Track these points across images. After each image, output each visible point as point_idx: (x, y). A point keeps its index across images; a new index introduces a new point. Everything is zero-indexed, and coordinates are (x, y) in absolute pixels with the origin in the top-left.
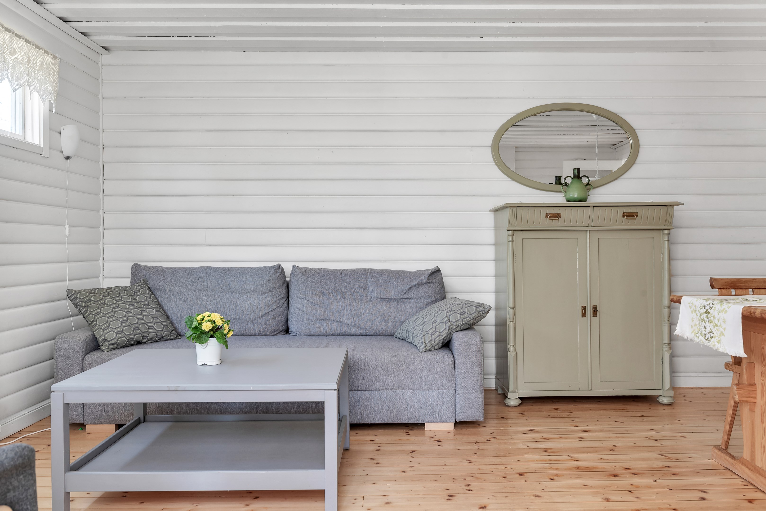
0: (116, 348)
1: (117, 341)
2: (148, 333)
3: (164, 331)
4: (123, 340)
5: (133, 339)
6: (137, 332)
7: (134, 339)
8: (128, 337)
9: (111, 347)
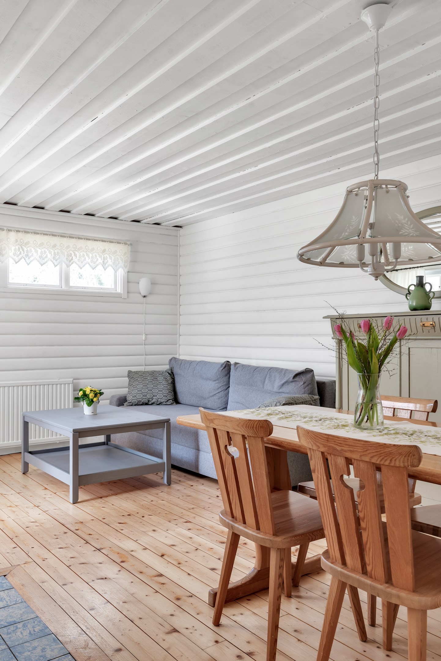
0: (132, 405)
1: (132, 401)
2: (152, 399)
3: (162, 399)
4: (135, 401)
5: (141, 401)
6: (145, 397)
7: (142, 401)
8: (138, 400)
9: (129, 404)
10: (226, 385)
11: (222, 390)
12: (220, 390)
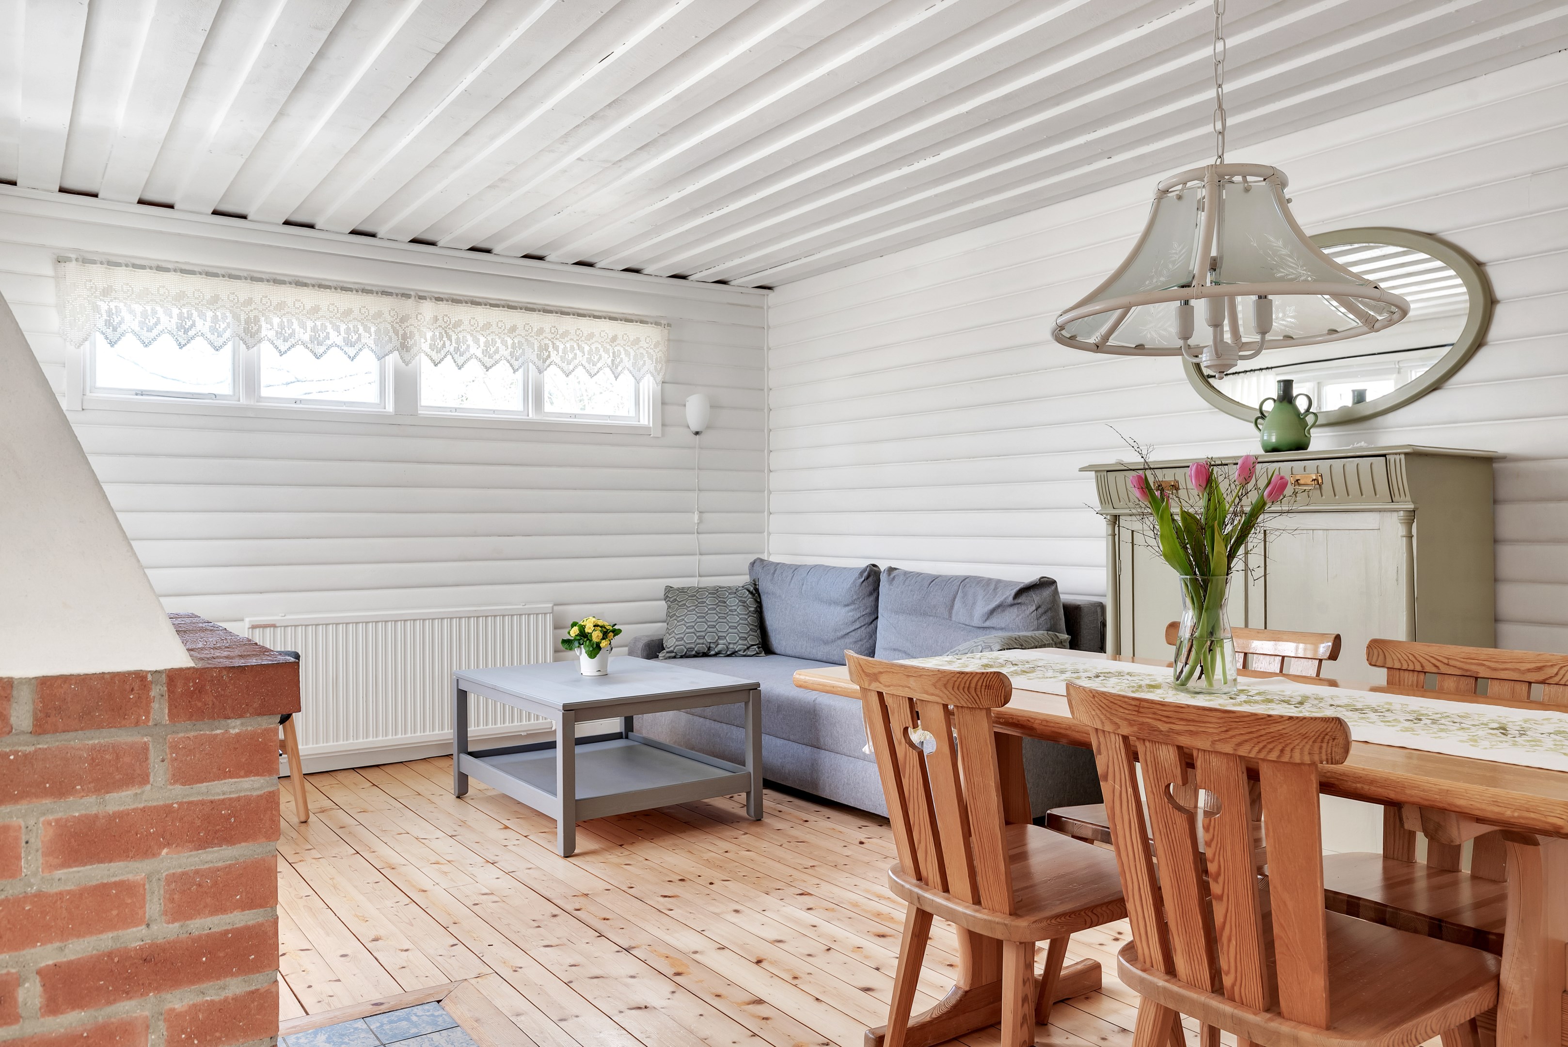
0: (675, 657)
1: (674, 649)
2: (716, 644)
3: (738, 644)
4: (682, 648)
5: (694, 649)
6: (701, 641)
7: (696, 649)
8: (688, 646)
9: (668, 655)
10: (870, 613)
11: (862, 624)
12: (857, 625)
